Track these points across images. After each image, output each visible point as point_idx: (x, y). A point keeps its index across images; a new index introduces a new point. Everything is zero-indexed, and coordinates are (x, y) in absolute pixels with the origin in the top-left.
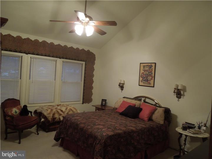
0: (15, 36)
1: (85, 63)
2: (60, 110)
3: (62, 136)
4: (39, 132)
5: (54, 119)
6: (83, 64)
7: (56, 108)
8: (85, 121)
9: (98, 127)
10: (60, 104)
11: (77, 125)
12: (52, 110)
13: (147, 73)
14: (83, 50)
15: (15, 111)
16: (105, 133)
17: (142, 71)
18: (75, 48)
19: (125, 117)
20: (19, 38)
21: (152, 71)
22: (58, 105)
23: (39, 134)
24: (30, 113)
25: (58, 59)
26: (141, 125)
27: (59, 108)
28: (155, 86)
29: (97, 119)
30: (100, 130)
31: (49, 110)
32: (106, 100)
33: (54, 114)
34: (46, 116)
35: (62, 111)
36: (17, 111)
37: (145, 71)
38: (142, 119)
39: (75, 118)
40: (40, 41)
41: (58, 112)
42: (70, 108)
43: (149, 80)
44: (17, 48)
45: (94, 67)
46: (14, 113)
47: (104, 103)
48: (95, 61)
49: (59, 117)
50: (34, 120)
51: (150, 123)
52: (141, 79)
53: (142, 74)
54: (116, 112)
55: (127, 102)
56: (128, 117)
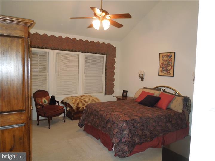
0: (42, 34)
1: (106, 56)
2: (84, 100)
3: (85, 123)
4: (65, 120)
5: (78, 108)
6: (104, 57)
7: (80, 99)
8: (105, 109)
9: (115, 113)
10: (83, 95)
11: (97, 112)
12: (76, 100)
13: (167, 63)
14: (104, 43)
15: (45, 101)
16: (122, 118)
17: (161, 61)
18: (96, 42)
19: (143, 106)
20: (45, 35)
21: (172, 60)
22: (81, 96)
23: (66, 122)
24: (57, 103)
25: (80, 54)
26: (158, 113)
27: (82, 98)
28: (174, 75)
29: (116, 107)
30: (118, 116)
31: (74, 101)
32: (127, 91)
33: (78, 104)
34: (71, 106)
35: (85, 101)
36: (46, 101)
37: (164, 61)
38: (160, 108)
39: (96, 106)
40: (64, 37)
41: (81, 102)
42: (92, 98)
43: (168, 70)
44: (44, 45)
45: (114, 60)
46: (44, 103)
47: (125, 94)
48: (116, 54)
49: (82, 107)
50: (61, 109)
51: (168, 111)
52: (161, 69)
53: (162, 64)
54: (136, 101)
55: (146, 92)
56: (147, 106)
